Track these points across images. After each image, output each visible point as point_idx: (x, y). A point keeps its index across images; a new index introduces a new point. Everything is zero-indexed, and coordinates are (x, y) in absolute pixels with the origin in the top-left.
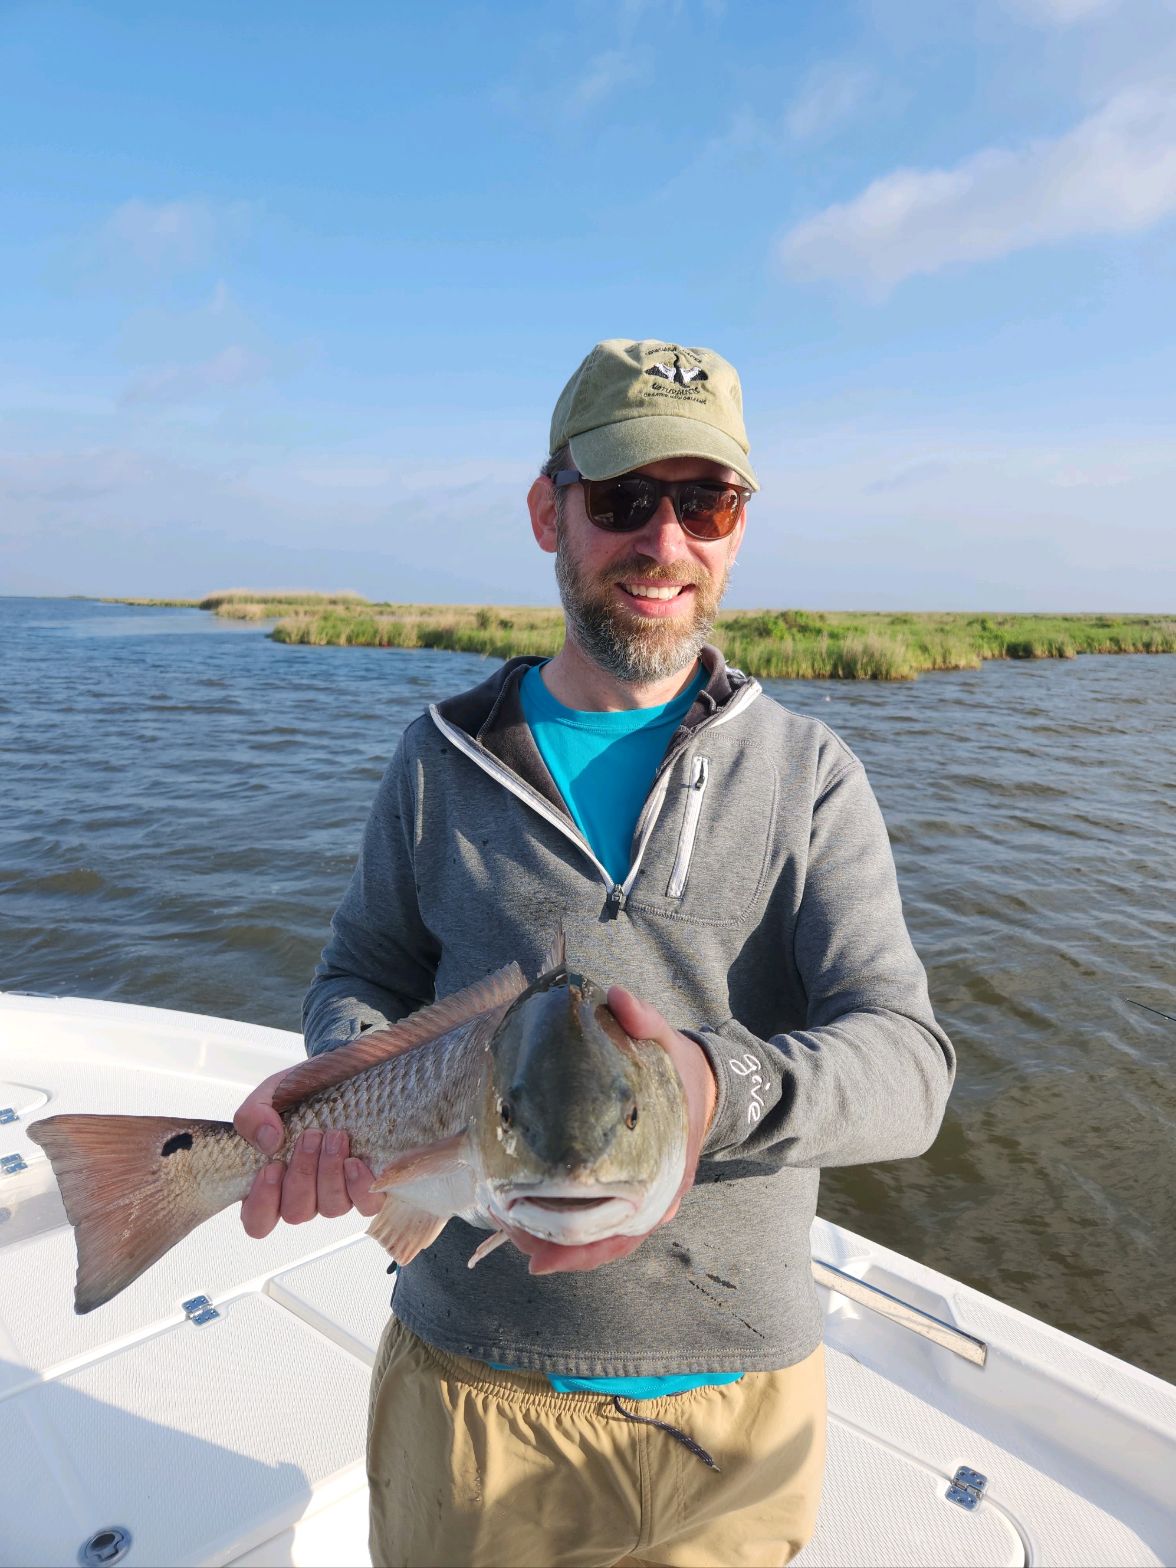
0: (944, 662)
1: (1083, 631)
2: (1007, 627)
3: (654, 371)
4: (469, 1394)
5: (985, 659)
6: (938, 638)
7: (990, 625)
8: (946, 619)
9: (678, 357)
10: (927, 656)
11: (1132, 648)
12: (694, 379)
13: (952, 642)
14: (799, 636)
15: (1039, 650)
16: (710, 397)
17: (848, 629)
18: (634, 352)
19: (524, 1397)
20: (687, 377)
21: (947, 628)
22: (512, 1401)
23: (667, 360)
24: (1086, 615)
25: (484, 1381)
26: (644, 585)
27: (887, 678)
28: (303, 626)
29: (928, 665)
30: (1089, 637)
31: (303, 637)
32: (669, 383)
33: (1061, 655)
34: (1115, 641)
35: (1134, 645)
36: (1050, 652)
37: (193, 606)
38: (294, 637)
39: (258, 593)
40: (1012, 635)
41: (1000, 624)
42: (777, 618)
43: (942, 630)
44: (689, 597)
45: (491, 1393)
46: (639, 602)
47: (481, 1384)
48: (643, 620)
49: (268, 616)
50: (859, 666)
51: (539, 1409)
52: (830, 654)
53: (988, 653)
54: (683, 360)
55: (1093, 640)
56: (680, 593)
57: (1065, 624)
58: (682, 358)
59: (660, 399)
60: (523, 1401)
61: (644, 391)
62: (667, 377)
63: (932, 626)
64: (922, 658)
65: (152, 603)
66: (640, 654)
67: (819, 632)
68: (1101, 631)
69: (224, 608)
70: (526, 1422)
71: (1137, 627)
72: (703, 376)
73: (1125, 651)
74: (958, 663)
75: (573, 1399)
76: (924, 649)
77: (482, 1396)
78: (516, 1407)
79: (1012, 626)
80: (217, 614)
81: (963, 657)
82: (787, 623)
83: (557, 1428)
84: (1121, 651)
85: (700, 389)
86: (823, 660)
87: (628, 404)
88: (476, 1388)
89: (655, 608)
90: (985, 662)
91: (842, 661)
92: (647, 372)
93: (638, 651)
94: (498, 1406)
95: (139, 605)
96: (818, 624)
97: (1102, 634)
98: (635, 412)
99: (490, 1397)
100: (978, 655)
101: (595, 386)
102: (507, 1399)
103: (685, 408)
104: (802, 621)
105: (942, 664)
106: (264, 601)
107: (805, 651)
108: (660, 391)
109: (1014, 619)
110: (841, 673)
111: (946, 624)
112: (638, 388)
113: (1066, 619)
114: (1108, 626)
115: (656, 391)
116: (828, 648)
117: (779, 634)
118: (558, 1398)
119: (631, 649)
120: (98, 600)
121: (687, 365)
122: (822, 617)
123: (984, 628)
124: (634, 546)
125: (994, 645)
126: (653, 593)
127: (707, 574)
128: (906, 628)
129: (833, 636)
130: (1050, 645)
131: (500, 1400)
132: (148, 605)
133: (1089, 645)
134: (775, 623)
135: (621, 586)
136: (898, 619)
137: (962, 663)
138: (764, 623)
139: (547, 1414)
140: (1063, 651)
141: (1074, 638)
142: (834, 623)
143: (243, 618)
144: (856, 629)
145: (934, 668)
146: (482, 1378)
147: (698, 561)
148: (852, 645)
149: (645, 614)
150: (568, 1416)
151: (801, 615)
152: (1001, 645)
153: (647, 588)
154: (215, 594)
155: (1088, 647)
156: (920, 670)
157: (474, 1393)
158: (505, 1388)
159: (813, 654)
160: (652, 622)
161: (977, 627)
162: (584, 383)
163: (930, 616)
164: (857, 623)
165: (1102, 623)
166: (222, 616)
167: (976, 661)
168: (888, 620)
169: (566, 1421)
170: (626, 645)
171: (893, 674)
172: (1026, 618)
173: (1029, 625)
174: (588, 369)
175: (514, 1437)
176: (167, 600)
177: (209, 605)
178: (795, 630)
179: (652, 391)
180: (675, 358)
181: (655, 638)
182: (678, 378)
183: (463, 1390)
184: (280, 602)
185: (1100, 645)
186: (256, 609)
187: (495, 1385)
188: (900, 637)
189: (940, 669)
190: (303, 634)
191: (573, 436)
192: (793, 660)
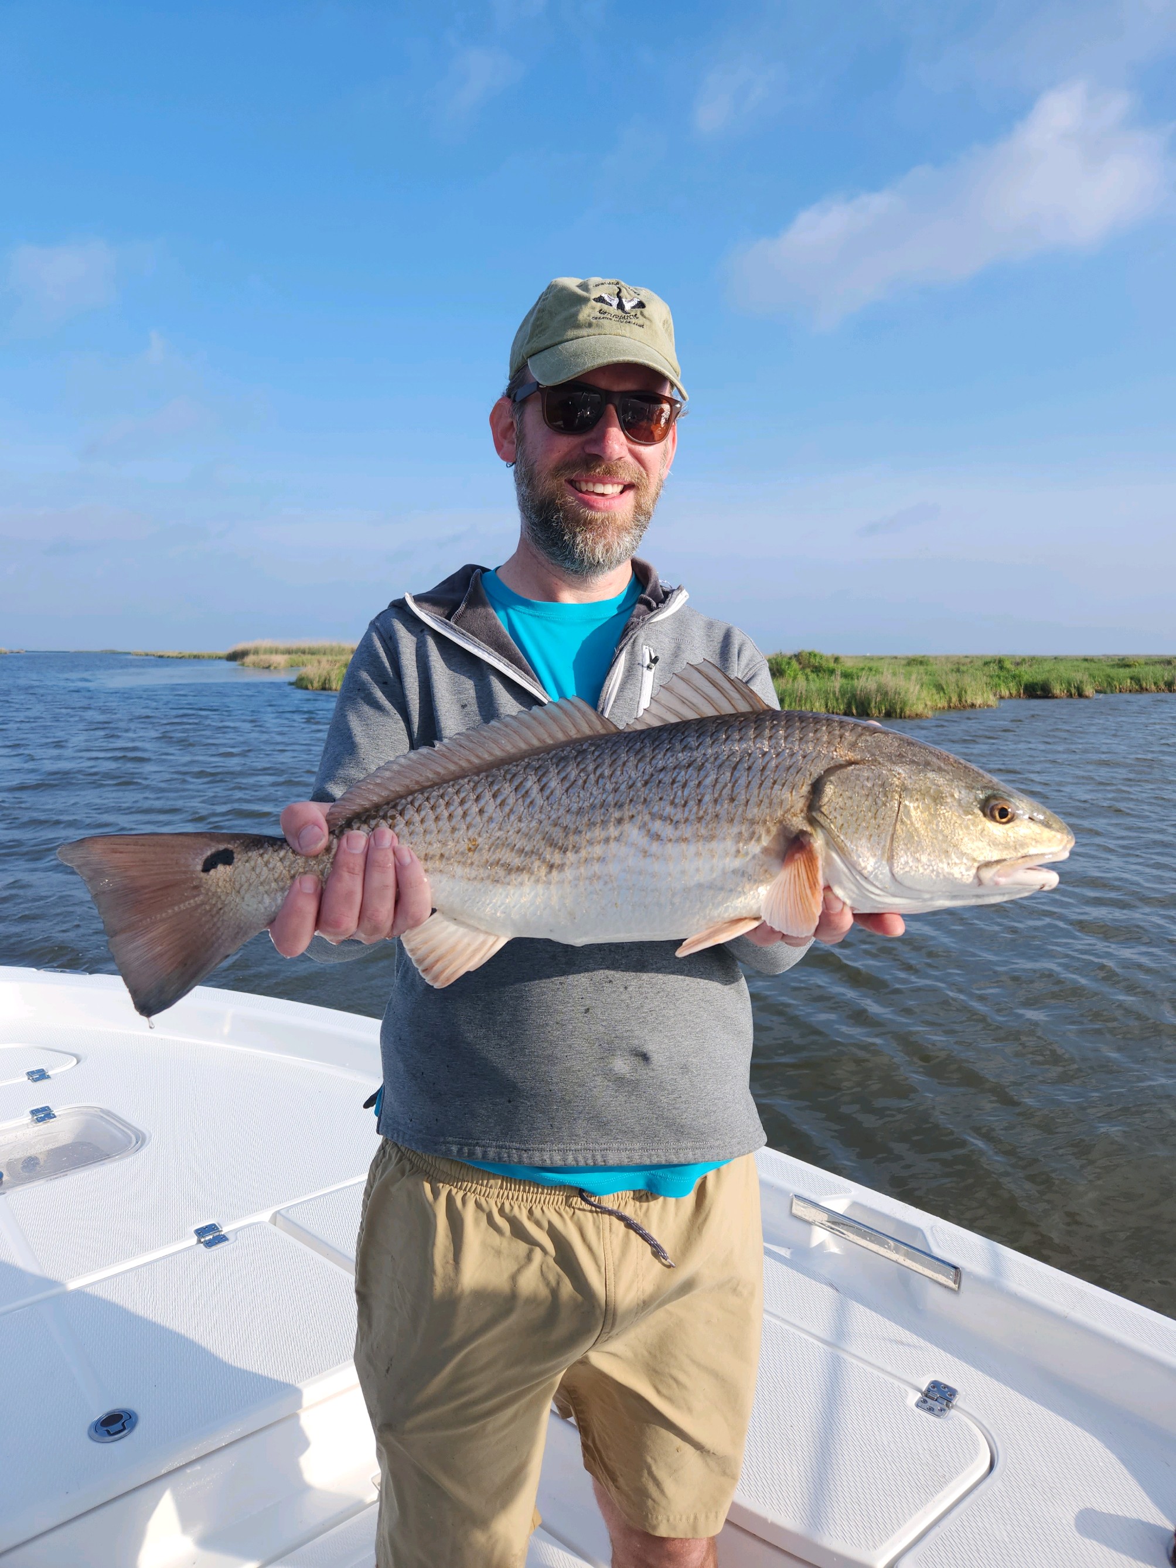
0: (960, 701)
1: (1103, 670)
2: (1023, 668)
3: (600, 300)
4: (450, 1192)
5: (1002, 698)
6: (953, 678)
7: (1008, 665)
8: (963, 661)
9: (620, 290)
10: (942, 694)
11: (1153, 687)
12: (634, 307)
13: (967, 680)
14: (812, 676)
15: (1057, 690)
16: (647, 323)
17: (863, 669)
18: (584, 287)
19: (499, 1193)
20: (628, 306)
21: (962, 668)
22: (488, 1196)
23: (611, 291)
24: (1108, 657)
25: (463, 1181)
26: (591, 481)
27: (902, 716)
28: (325, 673)
29: (942, 703)
30: (1109, 676)
31: (324, 683)
32: (614, 309)
33: (1081, 695)
34: (1135, 679)
35: (1155, 684)
36: (1069, 691)
37: (220, 658)
38: (316, 685)
39: (282, 644)
40: (1029, 674)
41: (1018, 664)
42: (790, 658)
43: (958, 670)
44: (630, 495)
45: (469, 1191)
46: (586, 497)
47: (460, 1184)
48: (590, 514)
49: (292, 666)
50: (873, 704)
51: (512, 1203)
52: (843, 693)
53: (1005, 693)
54: (624, 293)
55: (1113, 679)
56: (622, 492)
57: (1086, 664)
58: (623, 290)
59: (605, 322)
60: (498, 1196)
61: (592, 315)
62: (611, 305)
63: (950, 666)
64: (936, 697)
65: (180, 655)
66: (586, 544)
67: (832, 672)
68: (1122, 670)
69: (250, 659)
70: (501, 1216)
71: (1159, 667)
72: (641, 305)
73: (1147, 690)
74: (975, 702)
75: (542, 1193)
76: (940, 688)
77: (461, 1193)
78: (492, 1202)
79: (1031, 666)
80: (243, 665)
81: (980, 696)
82: (800, 663)
83: (529, 1218)
84: (1142, 690)
85: (639, 315)
86: (837, 700)
87: (578, 326)
88: (456, 1187)
89: (601, 502)
90: (1002, 701)
91: (856, 700)
92: (594, 299)
93: (584, 541)
94: (476, 1201)
95: (168, 657)
96: (832, 665)
97: (1123, 672)
98: (584, 332)
99: (469, 1194)
100: (995, 695)
101: (550, 313)
102: (484, 1195)
103: (626, 329)
104: (816, 662)
105: (957, 703)
106: (289, 652)
107: (819, 691)
108: (605, 315)
109: (1033, 660)
110: (854, 711)
111: (963, 665)
112: (586, 313)
113: (1086, 660)
114: (1128, 666)
115: (602, 316)
116: (841, 687)
117: (792, 674)
118: (529, 1192)
119: (579, 539)
120: (129, 653)
121: (628, 296)
122: (836, 660)
123: (1001, 668)
124: (583, 449)
125: (1011, 684)
126: (600, 489)
127: (645, 475)
128: (922, 669)
129: (846, 675)
130: (1069, 684)
131: (478, 1196)
132: (177, 658)
133: (1109, 684)
134: (789, 663)
135: (571, 482)
136: (914, 660)
137: (979, 701)
138: (777, 663)
139: (519, 1207)
140: (1083, 691)
141: (1094, 678)
142: (849, 665)
143: (268, 667)
144: (870, 669)
145: (950, 707)
146: (461, 1177)
147: (637, 463)
148: (866, 684)
149: (591, 507)
150: (539, 1208)
151: (815, 656)
152: (1019, 683)
153: (594, 484)
154: (240, 646)
155: (1107, 687)
156: (935, 709)
157: (454, 1191)
158: (482, 1185)
159: (827, 692)
160: (598, 515)
161: (993, 667)
162: (541, 311)
163: (947, 658)
164: (871, 666)
165: (1124, 663)
166: (248, 666)
167: (992, 700)
168: (904, 662)
169: (537, 1212)
170: (575, 536)
171: (908, 713)
172: (1046, 660)
173: (1047, 666)
174: (544, 300)
175: (491, 1230)
176: (195, 653)
177: (235, 657)
178: (808, 671)
179: (599, 315)
180: (618, 290)
181: (600, 531)
182: (621, 306)
183: (444, 1190)
184: (304, 652)
185: (1120, 684)
186: (280, 659)
187: (472, 1183)
188: (914, 677)
189: (955, 707)
190: (325, 680)
191: (531, 356)
192: (806, 700)
